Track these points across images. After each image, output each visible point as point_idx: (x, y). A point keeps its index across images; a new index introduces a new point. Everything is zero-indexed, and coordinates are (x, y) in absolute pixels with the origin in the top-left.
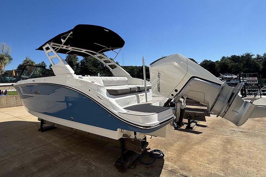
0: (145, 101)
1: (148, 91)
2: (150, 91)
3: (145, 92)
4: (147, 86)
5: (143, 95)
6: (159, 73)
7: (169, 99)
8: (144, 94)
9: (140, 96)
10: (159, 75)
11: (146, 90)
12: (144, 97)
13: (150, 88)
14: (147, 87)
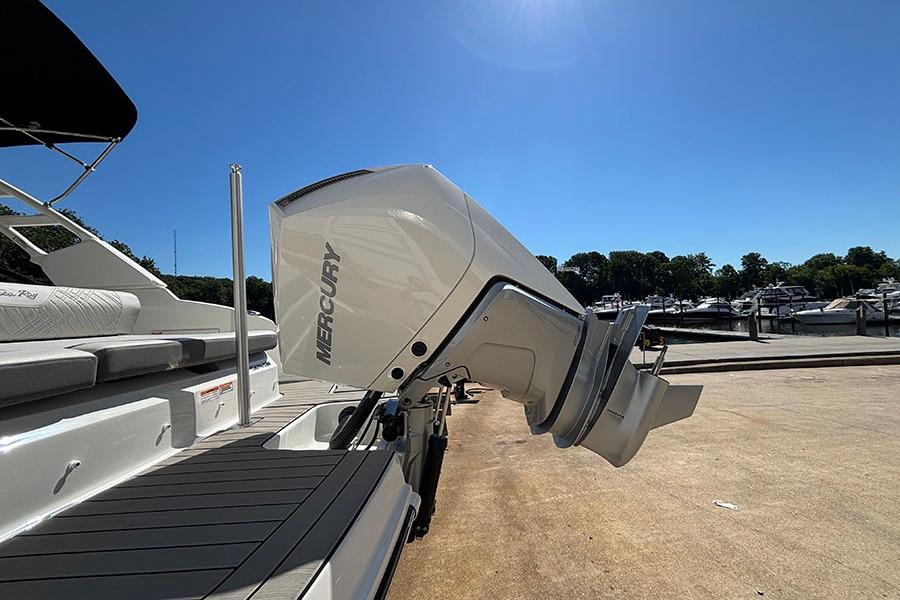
0: (236, 420)
1: (259, 362)
2: (269, 360)
3: (237, 371)
4: (250, 334)
5: (226, 387)
6: (331, 254)
7: (370, 392)
8: (234, 377)
9: (199, 400)
10: (333, 262)
11: (243, 355)
12: (232, 398)
13: (268, 343)
14: (252, 340)
